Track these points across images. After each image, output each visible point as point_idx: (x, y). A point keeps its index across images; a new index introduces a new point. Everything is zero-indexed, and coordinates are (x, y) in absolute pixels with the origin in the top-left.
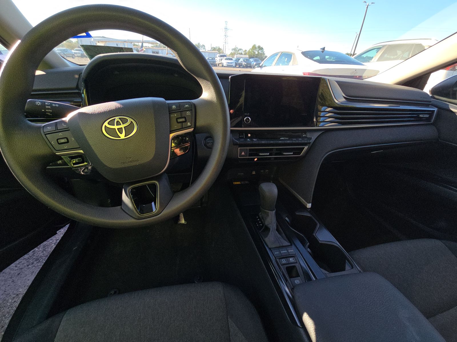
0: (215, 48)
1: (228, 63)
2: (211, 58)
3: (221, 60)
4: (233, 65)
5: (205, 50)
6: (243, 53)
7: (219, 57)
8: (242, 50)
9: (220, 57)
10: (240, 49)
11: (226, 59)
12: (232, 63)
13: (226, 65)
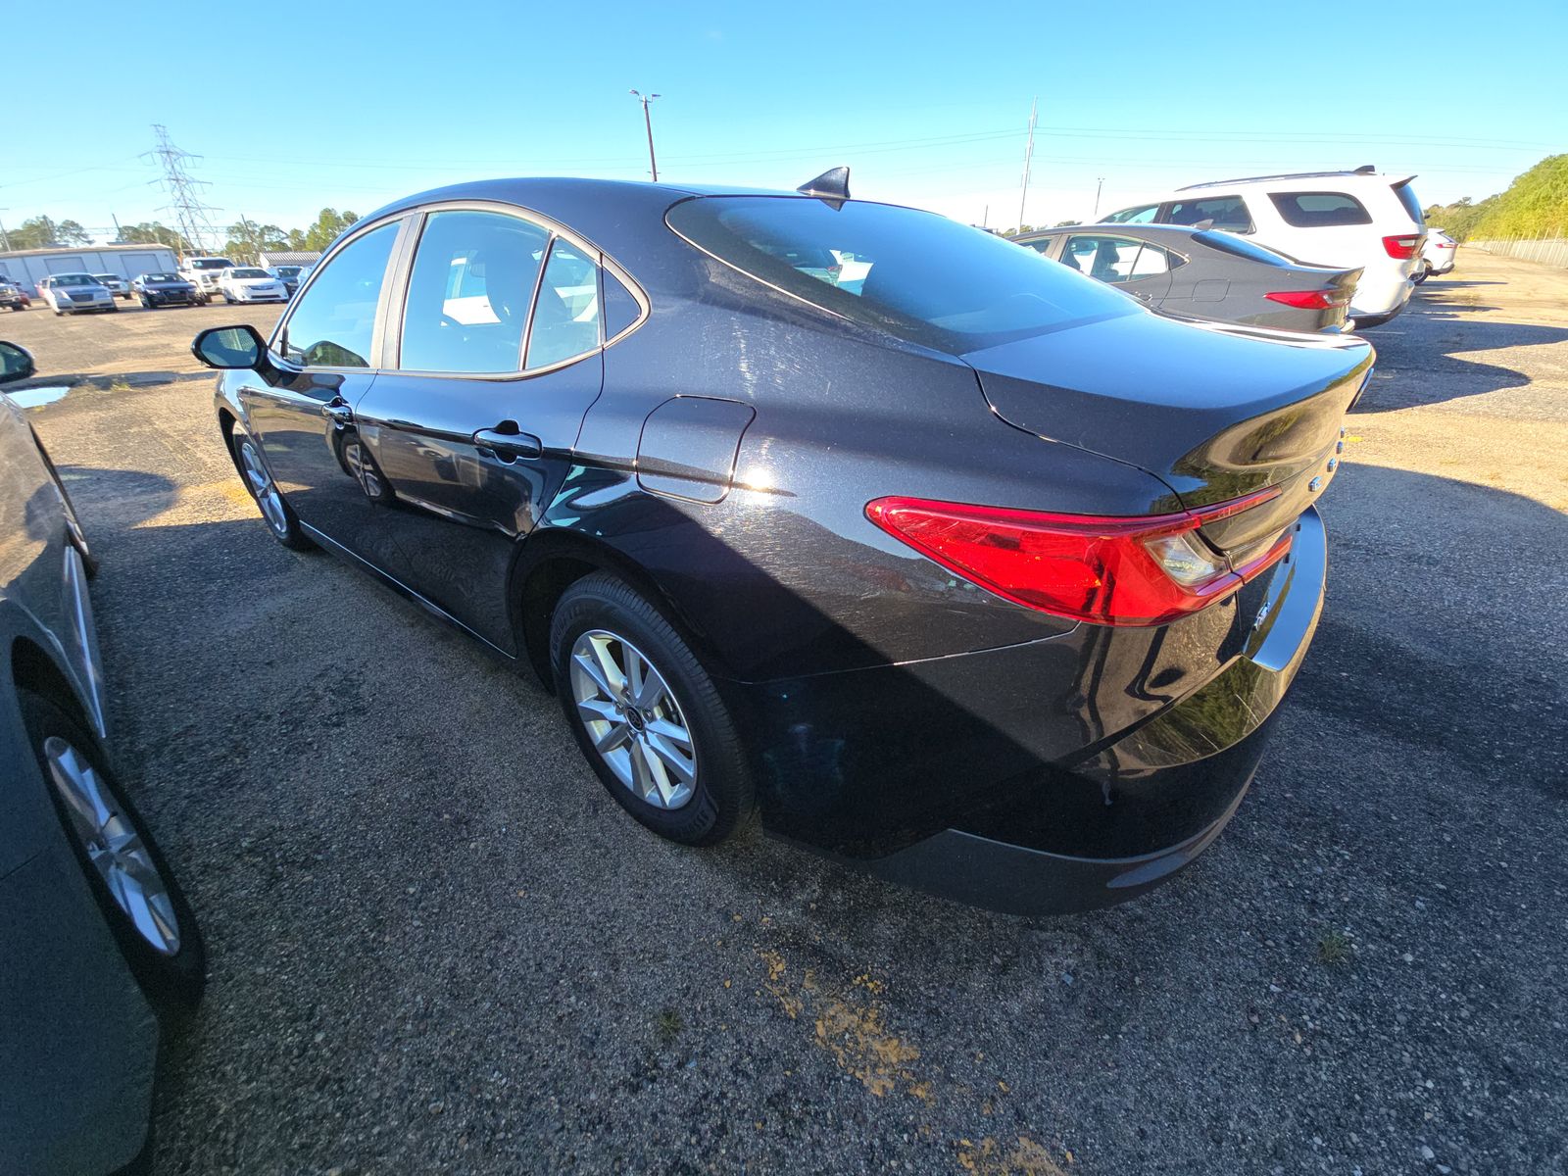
0: (135, 230)
1: (254, 288)
2: (162, 275)
3: (214, 278)
4: (278, 296)
5: (90, 242)
6: (287, 242)
7: (195, 267)
8: (279, 230)
9: (201, 268)
10: (271, 229)
11: (236, 275)
12: (270, 288)
13: (248, 299)
